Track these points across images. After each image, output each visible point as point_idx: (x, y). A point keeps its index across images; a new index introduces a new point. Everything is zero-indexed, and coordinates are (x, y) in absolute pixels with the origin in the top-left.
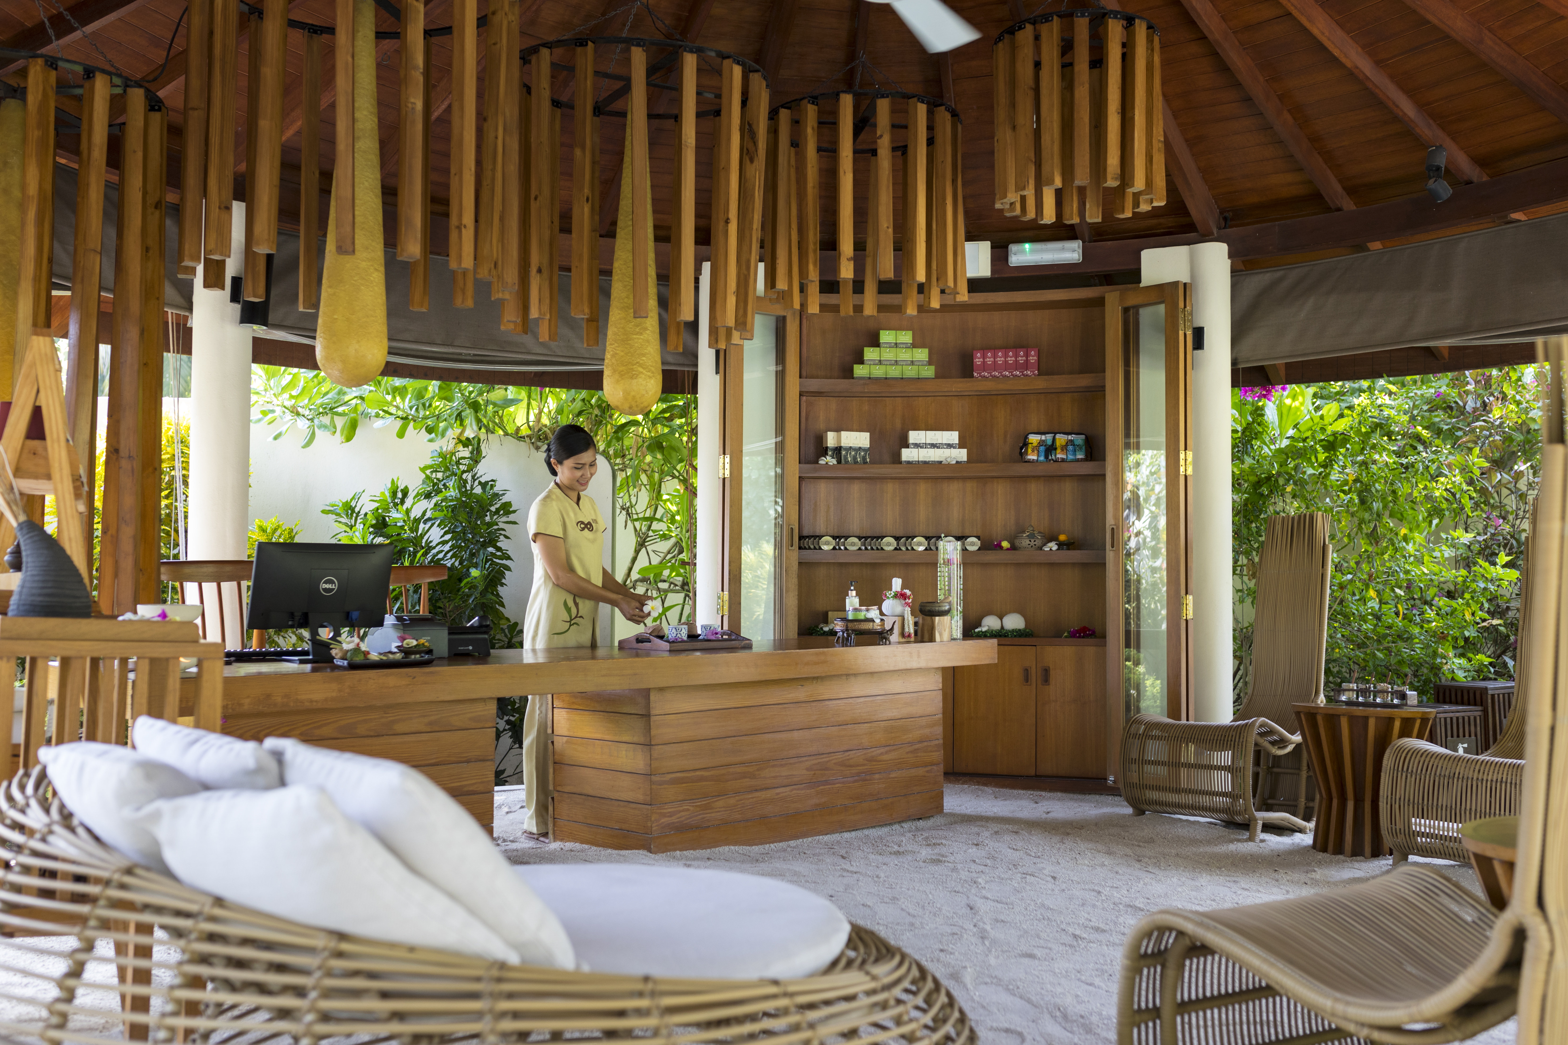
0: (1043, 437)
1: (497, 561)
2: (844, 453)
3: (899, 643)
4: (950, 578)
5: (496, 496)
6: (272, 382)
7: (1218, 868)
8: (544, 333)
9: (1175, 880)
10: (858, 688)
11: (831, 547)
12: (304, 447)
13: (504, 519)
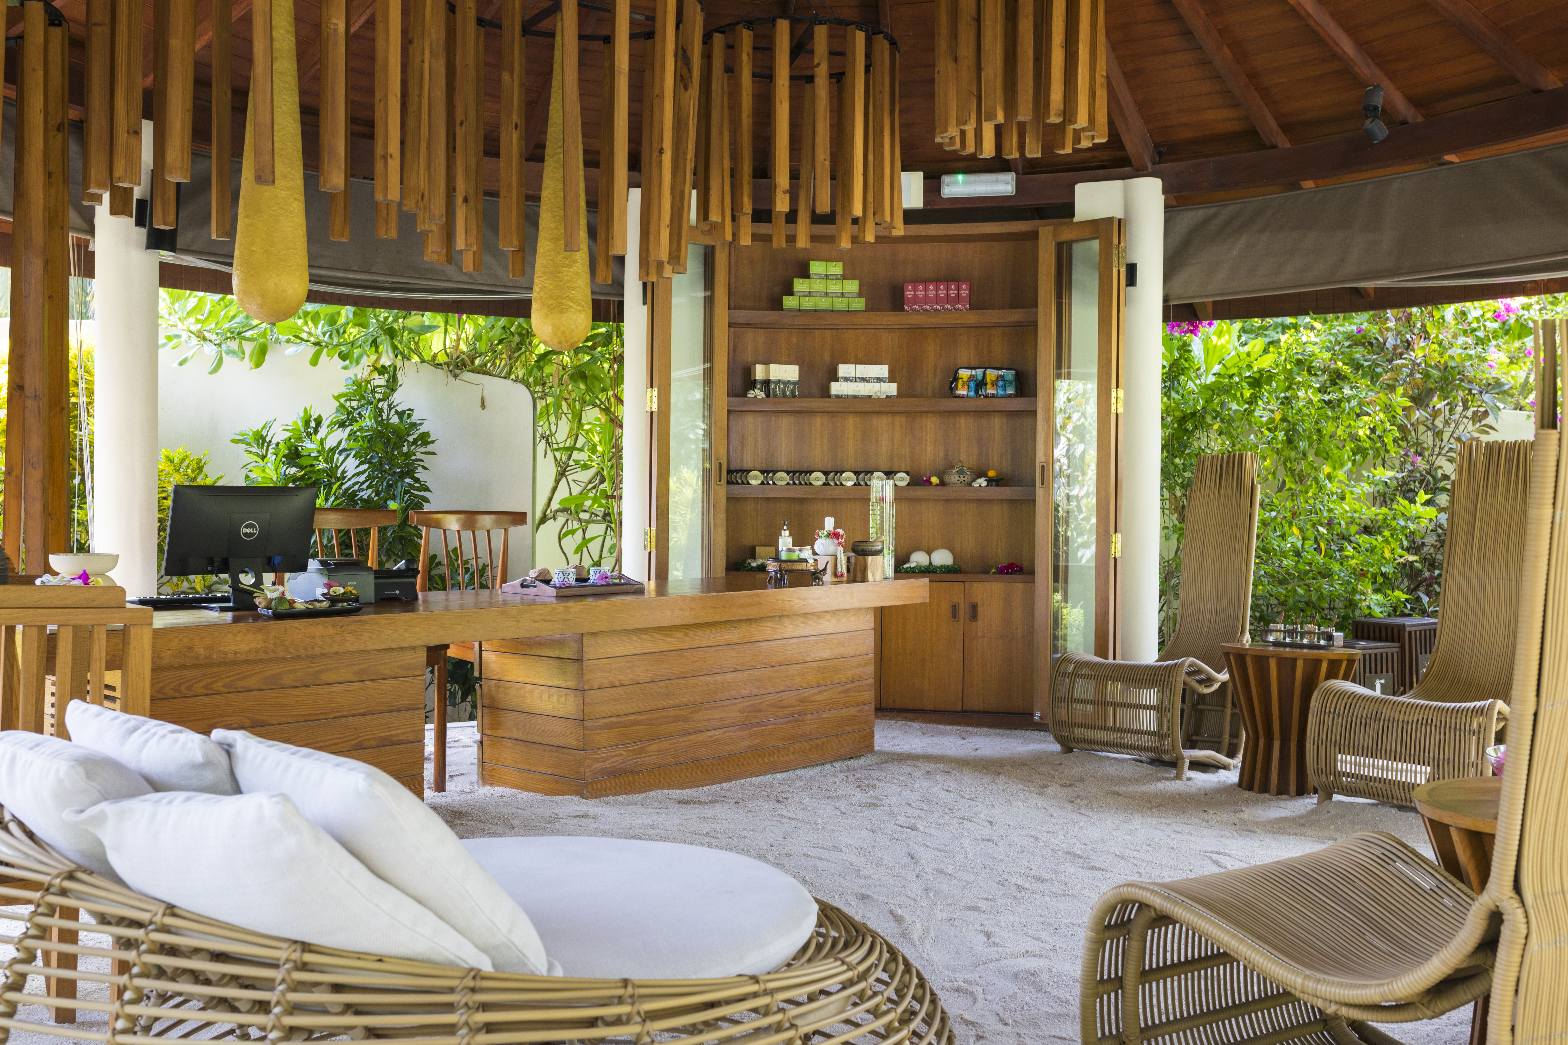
0: (974, 372)
1: (415, 492)
2: (772, 386)
3: (832, 583)
4: (882, 517)
5: (414, 425)
6: (176, 306)
7: (1148, 808)
8: (468, 264)
9: (1109, 823)
10: (791, 629)
11: (760, 482)
12: (211, 373)
13: (423, 449)
